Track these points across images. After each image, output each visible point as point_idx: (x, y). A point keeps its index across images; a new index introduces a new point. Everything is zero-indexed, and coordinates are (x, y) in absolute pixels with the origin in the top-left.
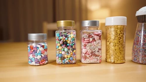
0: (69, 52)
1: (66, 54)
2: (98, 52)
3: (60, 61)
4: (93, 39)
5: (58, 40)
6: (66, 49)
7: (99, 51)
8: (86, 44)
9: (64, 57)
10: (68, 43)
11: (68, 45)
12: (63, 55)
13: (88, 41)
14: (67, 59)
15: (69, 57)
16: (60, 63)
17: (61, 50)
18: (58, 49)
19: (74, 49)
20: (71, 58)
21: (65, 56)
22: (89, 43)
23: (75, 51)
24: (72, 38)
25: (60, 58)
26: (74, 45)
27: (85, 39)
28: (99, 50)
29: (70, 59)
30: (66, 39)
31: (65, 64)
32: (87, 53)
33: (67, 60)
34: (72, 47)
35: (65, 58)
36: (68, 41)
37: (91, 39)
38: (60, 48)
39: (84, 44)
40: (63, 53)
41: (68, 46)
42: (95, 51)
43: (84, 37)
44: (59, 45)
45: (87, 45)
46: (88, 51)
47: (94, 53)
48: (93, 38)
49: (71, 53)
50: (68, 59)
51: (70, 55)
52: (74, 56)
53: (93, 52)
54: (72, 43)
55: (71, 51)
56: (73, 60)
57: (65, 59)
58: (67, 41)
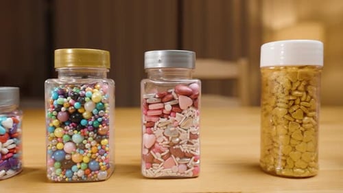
0: (87, 146)
1: (75, 152)
2: (188, 143)
3: (59, 171)
4: (172, 106)
5: (54, 107)
6: (77, 137)
7: (193, 141)
8: (154, 119)
9: (71, 160)
10: (83, 118)
11: (83, 122)
12: (66, 154)
13: (159, 113)
14: (78, 166)
15: (86, 159)
16: (59, 179)
17: (62, 138)
18: (52, 135)
19: (102, 136)
20: (92, 163)
21: (75, 158)
22: (162, 116)
23: (104, 142)
24: (96, 103)
25: (57, 164)
26: (101, 123)
27: (148, 104)
28: (191, 138)
29: (88, 168)
30: (77, 105)
31: (72, 182)
32: (156, 145)
33: (80, 168)
34: (95, 129)
35: (75, 164)
36: (85, 111)
37: (168, 107)
38: (59, 132)
39: (148, 119)
40: (68, 147)
41: (83, 127)
42: (181, 140)
43: (146, 99)
44: (55, 122)
45: (156, 124)
46: (160, 140)
47: (177, 147)
48: (172, 103)
49: (91, 147)
50: (83, 166)
51: (89, 155)
52: (103, 158)
53: (174, 145)
54: (96, 119)
55: (93, 143)
56: (99, 169)
57: (74, 168)
58: (80, 111)
